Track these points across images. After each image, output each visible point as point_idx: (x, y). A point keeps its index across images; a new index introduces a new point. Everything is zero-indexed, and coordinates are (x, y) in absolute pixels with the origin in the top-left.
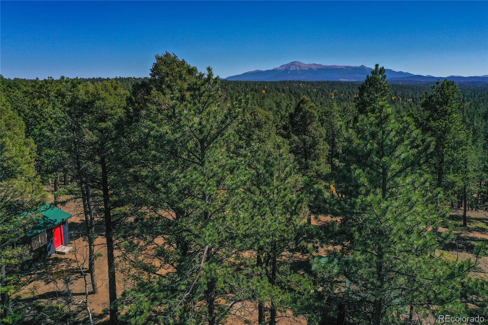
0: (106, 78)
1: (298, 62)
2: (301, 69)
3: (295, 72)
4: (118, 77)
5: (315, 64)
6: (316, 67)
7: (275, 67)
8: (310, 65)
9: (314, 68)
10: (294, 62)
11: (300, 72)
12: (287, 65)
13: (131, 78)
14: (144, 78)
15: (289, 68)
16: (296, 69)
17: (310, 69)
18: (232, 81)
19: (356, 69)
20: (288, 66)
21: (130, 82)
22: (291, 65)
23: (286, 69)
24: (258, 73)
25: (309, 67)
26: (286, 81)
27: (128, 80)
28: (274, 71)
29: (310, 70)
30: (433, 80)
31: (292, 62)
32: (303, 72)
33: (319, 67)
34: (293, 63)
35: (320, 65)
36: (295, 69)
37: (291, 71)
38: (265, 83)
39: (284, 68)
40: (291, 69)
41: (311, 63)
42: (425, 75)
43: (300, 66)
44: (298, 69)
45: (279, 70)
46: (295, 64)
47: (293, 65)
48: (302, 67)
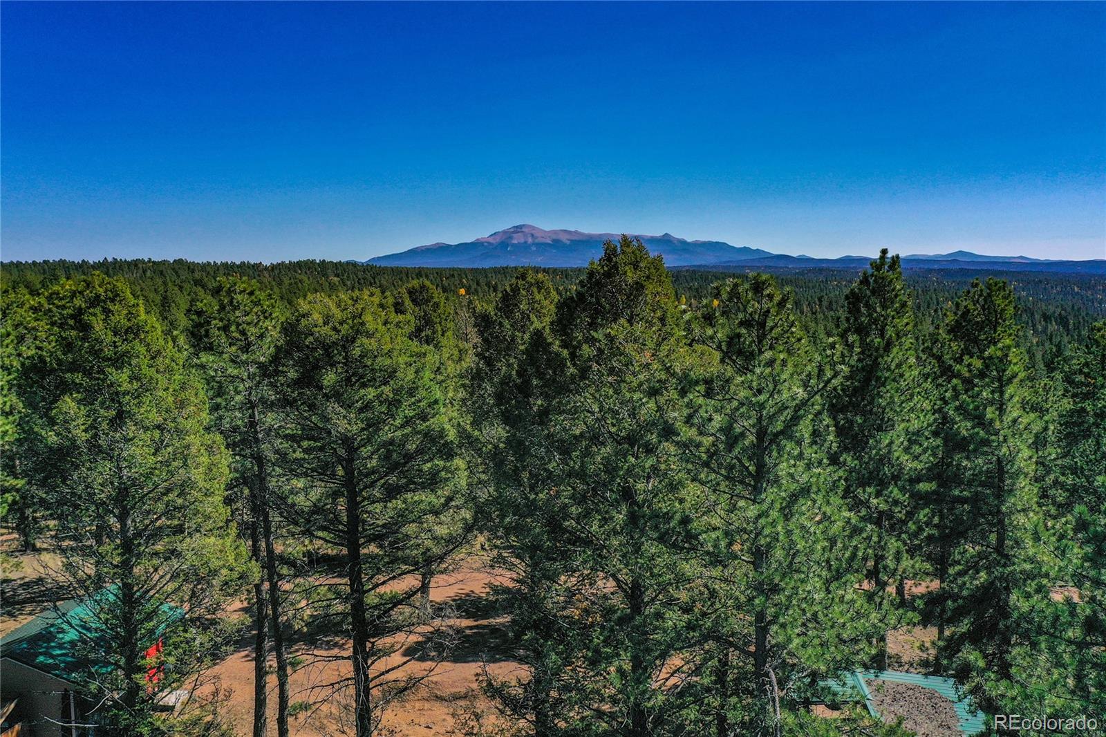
0: (78, 260)
1: (530, 226)
2: (536, 241)
3: (524, 248)
4: (110, 260)
5: (565, 231)
6: (568, 237)
7: (479, 237)
8: (555, 232)
9: (564, 238)
10: (521, 227)
11: (534, 248)
12: (505, 232)
13: (143, 261)
14: (175, 261)
15: (511, 238)
16: (526, 242)
17: (554, 240)
18: (386, 268)
19: (653, 241)
20: (508, 234)
21: (141, 271)
22: (513, 232)
23: (503, 242)
24: (440, 249)
25: (554, 237)
26: (507, 268)
27: (136, 265)
28: (478, 244)
29: (557, 244)
30: (810, 265)
31: (517, 227)
32: (542, 247)
33: (574, 238)
34: (518, 229)
35: (576, 232)
36: (522, 241)
37: (513, 245)
38: (462, 273)
39: (498, 239)
40: (515, 242)
41: (557, 228)
42: (795, 255)
43: (532, 235)
44: (530, 240)
45: (488, 243)
46: (523, 230)
47: (519, 232)
48: (538, 237)
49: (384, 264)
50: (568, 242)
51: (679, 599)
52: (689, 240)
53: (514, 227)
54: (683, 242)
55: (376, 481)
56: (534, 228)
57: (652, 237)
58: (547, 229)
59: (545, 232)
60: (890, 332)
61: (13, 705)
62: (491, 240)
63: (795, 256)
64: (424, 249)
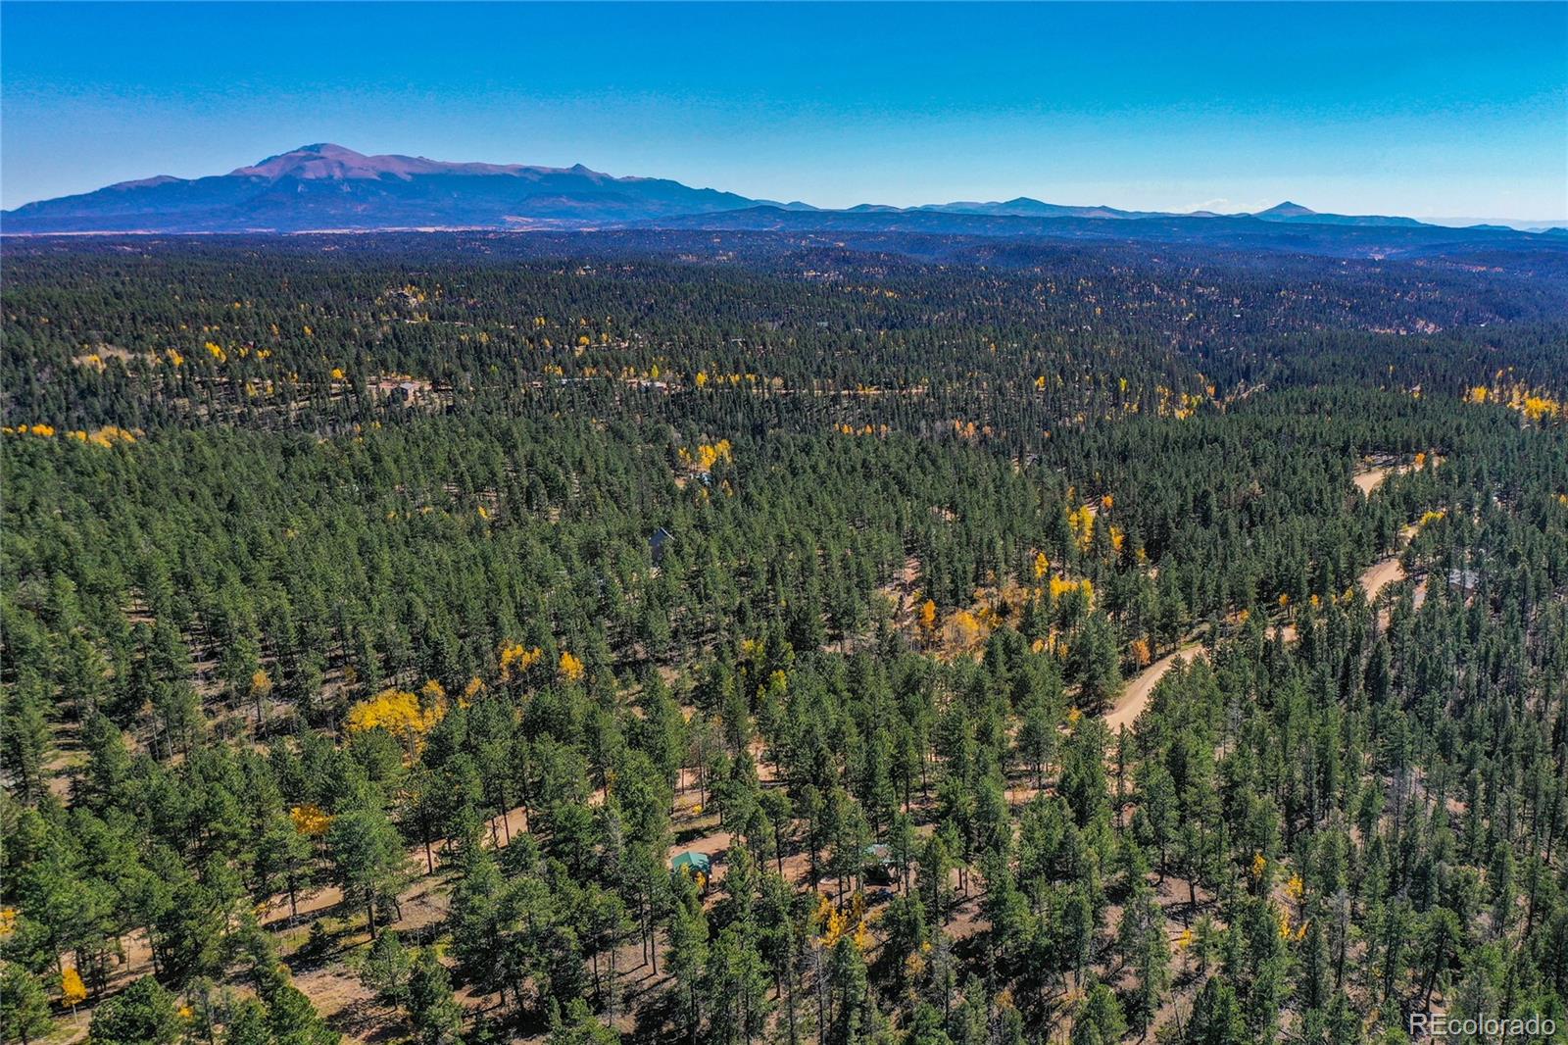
1: (334, 148)
2: (350, 175)
3: (325, 189)
5: (400, 158)
6: (408, 170)
8: (381, 159)
9: (401, 171)
10: (316, 148)
11: (346, 188)
12: (288, 157)
15: (301, 168)
16: (330, 178)
17: (383, 175)
19: (555, 177)
20: (295, 162)
22: (303, 158)
23: (288, 176)
24: (166, 190)
25: (384, 169)
28: (235, 180)
29: (388, 180)
31: (311, 148)
32: (360, 187)
33: (417, 170)
34: (313, 151)
35: (420, 160)
36: (324, 174)
37: (308, 183)
39: (274, 173)
40: (310, 176)
41: (385, 152)
43: (341, 165)
44: (337, 174)
45: (259, 176)
46: (322, 154)
47: (316, 158)
48: (351, 169)
50: (409, 178)
52: (617, 176)
53: (305, 148)
54: (606, 180)
56: (343, 151)
57: (554, 170)
58: (368, 154)
59: (365, 158)
62: (263, 171)
64: (133, 187)
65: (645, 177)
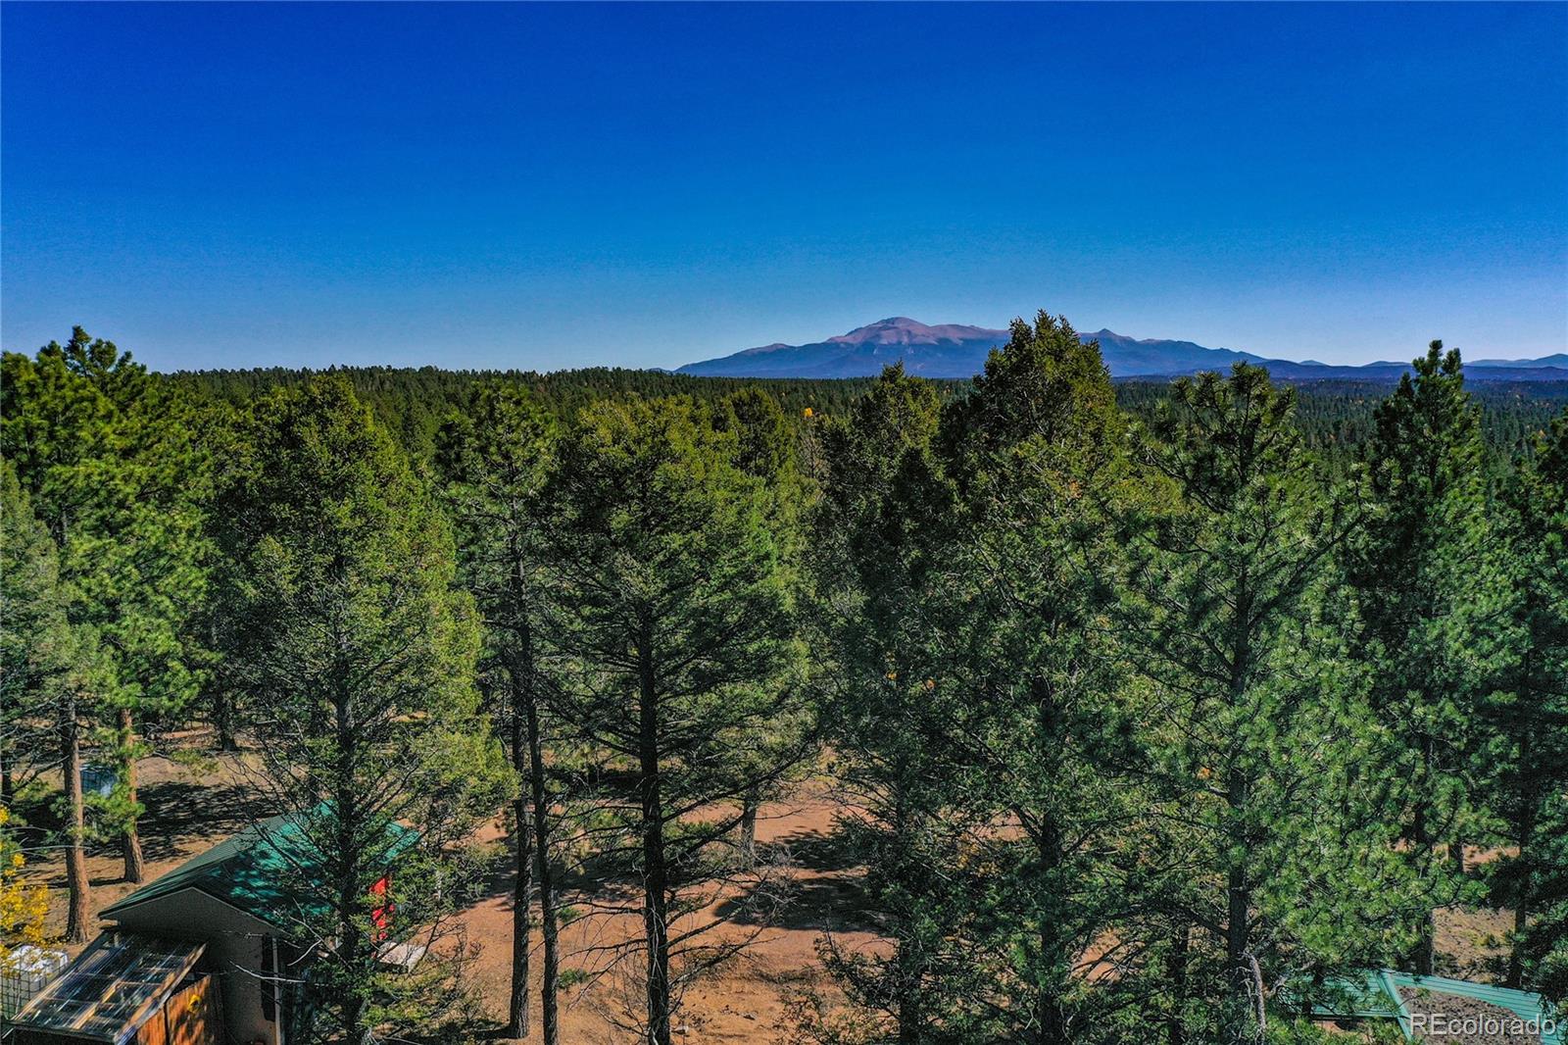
0: (297, 368)
1: (905, 320)
2: (915, 340)
3: (896, 351)
4: (338, 367)
5: (957, 327)
6: (961, 335)
7: (833, 335)
8: (941, 328)
9: (955, 337)
10: (892, 321)
11: (910, 351)
12: (869, 328)
13: (380, 370)
14: (422, 369)
15: (878, 336)
16: (900, 343)
17: (941, 340)
18: (703, 379)
20: (875, 331)
21: (377, 382)
22: (881, 329)
23: (867, 342)
24: (779, 353)
25: (941, 336)
26: (872, 379)
27: (371, 375)
28: (831, 346)
29: (944, 344)
30: (1322, 376)
31: (888, 321)
32: (922, 349)
33: (970, 336)
34: (889, 324)
35: (972, 328)
36: (894, 340)
37: (883, 347)
38: (808, 385)
39: (860, 338)
40: (884, 342)
41: (945, 322)
42: (1298, 360)
43: (909, 332)
44: (905, 340)
45: (846, 343)
46: (896, 325)
47: (890, 329)
48: (916, 336)
49: (700, 373)
50: (959, 343)
51: (1114, 849)
52: (1138, 338)
53: (882, 321)
55: (681, 666)
56: (911, 322)
58: (930, 324)
59: (927, 328)
60: (1444, 468)
61: (200, 951)
62: (850, 340)
63: (1298, 362)
64: (755, 352)
65: (1165, 339)
